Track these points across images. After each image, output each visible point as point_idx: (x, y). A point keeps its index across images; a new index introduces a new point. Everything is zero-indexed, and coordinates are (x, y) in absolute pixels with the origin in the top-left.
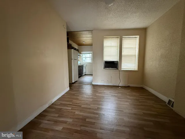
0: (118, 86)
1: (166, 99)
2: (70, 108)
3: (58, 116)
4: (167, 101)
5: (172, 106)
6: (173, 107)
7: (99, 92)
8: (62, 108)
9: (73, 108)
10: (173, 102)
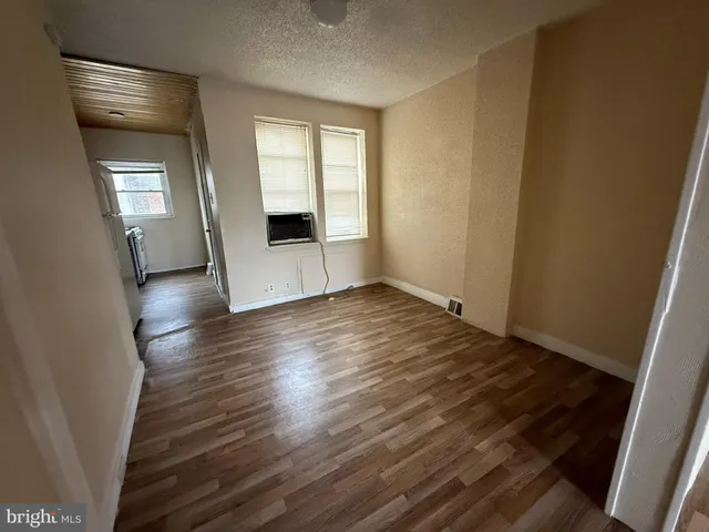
0: (325, 297)
1: (443, 302)
2: (240, 435)
3: (221, 487)
4: (446, 305)
5: (459, 312)
6: (460, 314)
7: (283, 333)
8: (204, 455)
9: (249, 428)
10: (460, 305)
